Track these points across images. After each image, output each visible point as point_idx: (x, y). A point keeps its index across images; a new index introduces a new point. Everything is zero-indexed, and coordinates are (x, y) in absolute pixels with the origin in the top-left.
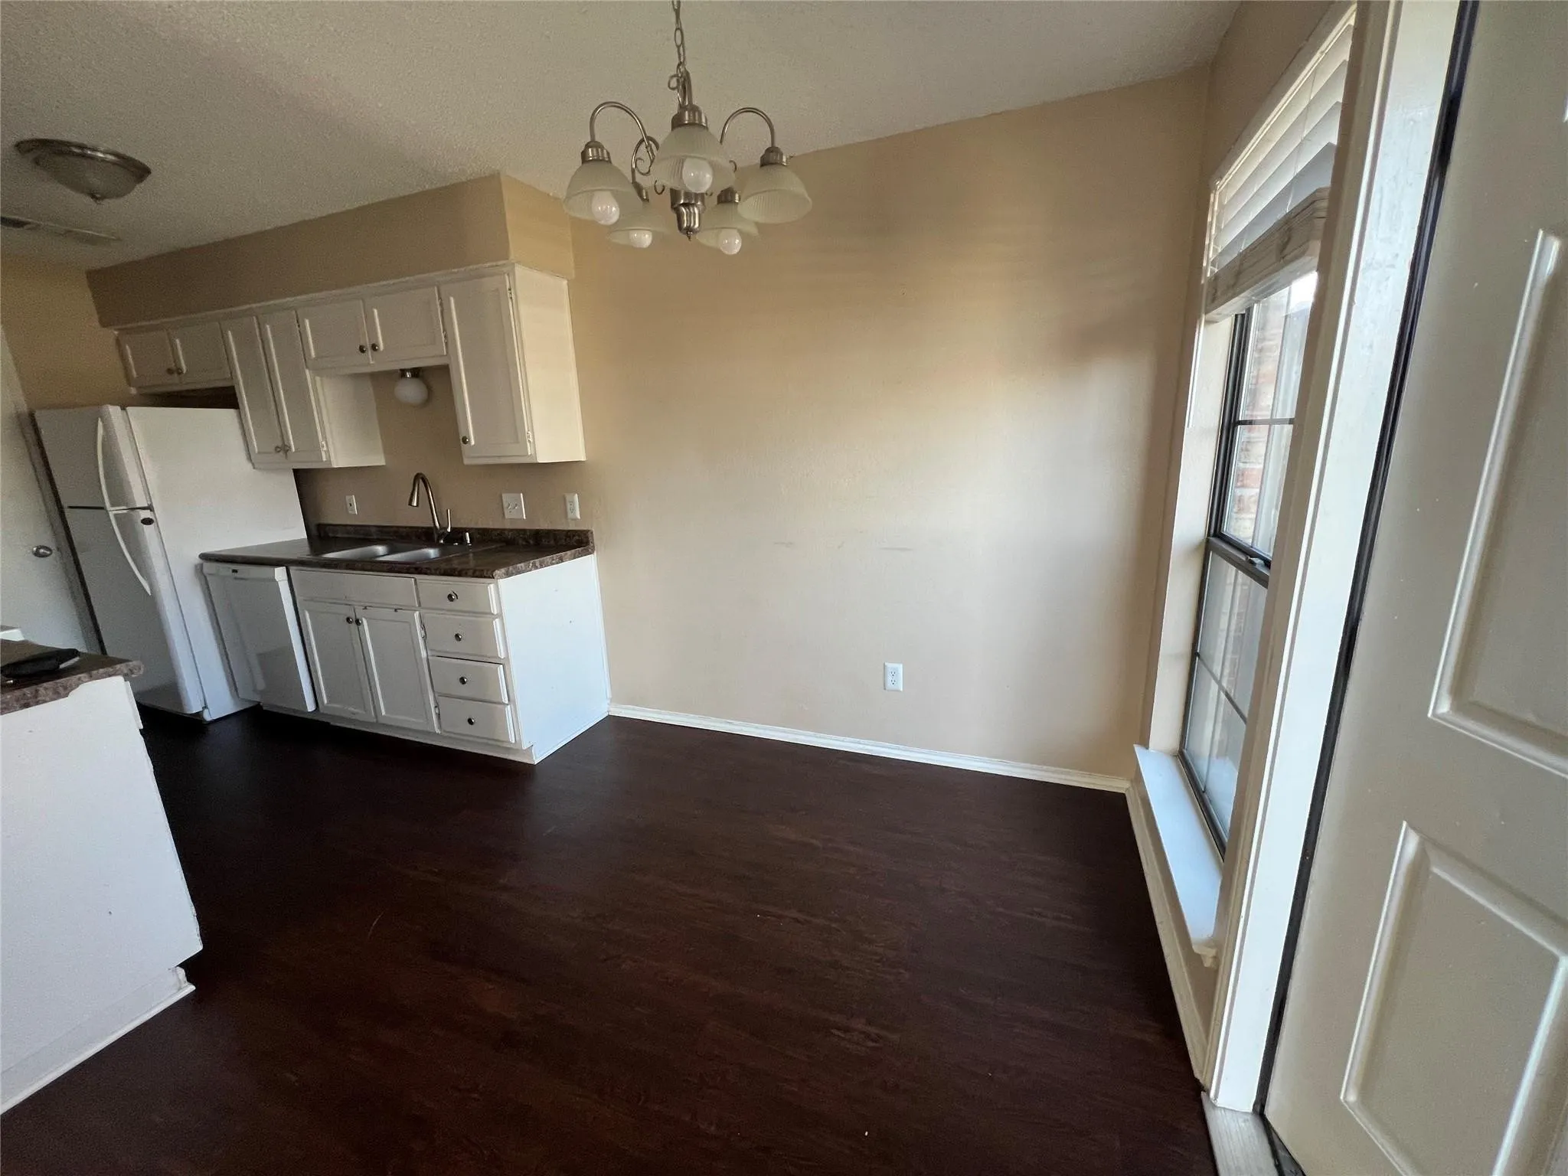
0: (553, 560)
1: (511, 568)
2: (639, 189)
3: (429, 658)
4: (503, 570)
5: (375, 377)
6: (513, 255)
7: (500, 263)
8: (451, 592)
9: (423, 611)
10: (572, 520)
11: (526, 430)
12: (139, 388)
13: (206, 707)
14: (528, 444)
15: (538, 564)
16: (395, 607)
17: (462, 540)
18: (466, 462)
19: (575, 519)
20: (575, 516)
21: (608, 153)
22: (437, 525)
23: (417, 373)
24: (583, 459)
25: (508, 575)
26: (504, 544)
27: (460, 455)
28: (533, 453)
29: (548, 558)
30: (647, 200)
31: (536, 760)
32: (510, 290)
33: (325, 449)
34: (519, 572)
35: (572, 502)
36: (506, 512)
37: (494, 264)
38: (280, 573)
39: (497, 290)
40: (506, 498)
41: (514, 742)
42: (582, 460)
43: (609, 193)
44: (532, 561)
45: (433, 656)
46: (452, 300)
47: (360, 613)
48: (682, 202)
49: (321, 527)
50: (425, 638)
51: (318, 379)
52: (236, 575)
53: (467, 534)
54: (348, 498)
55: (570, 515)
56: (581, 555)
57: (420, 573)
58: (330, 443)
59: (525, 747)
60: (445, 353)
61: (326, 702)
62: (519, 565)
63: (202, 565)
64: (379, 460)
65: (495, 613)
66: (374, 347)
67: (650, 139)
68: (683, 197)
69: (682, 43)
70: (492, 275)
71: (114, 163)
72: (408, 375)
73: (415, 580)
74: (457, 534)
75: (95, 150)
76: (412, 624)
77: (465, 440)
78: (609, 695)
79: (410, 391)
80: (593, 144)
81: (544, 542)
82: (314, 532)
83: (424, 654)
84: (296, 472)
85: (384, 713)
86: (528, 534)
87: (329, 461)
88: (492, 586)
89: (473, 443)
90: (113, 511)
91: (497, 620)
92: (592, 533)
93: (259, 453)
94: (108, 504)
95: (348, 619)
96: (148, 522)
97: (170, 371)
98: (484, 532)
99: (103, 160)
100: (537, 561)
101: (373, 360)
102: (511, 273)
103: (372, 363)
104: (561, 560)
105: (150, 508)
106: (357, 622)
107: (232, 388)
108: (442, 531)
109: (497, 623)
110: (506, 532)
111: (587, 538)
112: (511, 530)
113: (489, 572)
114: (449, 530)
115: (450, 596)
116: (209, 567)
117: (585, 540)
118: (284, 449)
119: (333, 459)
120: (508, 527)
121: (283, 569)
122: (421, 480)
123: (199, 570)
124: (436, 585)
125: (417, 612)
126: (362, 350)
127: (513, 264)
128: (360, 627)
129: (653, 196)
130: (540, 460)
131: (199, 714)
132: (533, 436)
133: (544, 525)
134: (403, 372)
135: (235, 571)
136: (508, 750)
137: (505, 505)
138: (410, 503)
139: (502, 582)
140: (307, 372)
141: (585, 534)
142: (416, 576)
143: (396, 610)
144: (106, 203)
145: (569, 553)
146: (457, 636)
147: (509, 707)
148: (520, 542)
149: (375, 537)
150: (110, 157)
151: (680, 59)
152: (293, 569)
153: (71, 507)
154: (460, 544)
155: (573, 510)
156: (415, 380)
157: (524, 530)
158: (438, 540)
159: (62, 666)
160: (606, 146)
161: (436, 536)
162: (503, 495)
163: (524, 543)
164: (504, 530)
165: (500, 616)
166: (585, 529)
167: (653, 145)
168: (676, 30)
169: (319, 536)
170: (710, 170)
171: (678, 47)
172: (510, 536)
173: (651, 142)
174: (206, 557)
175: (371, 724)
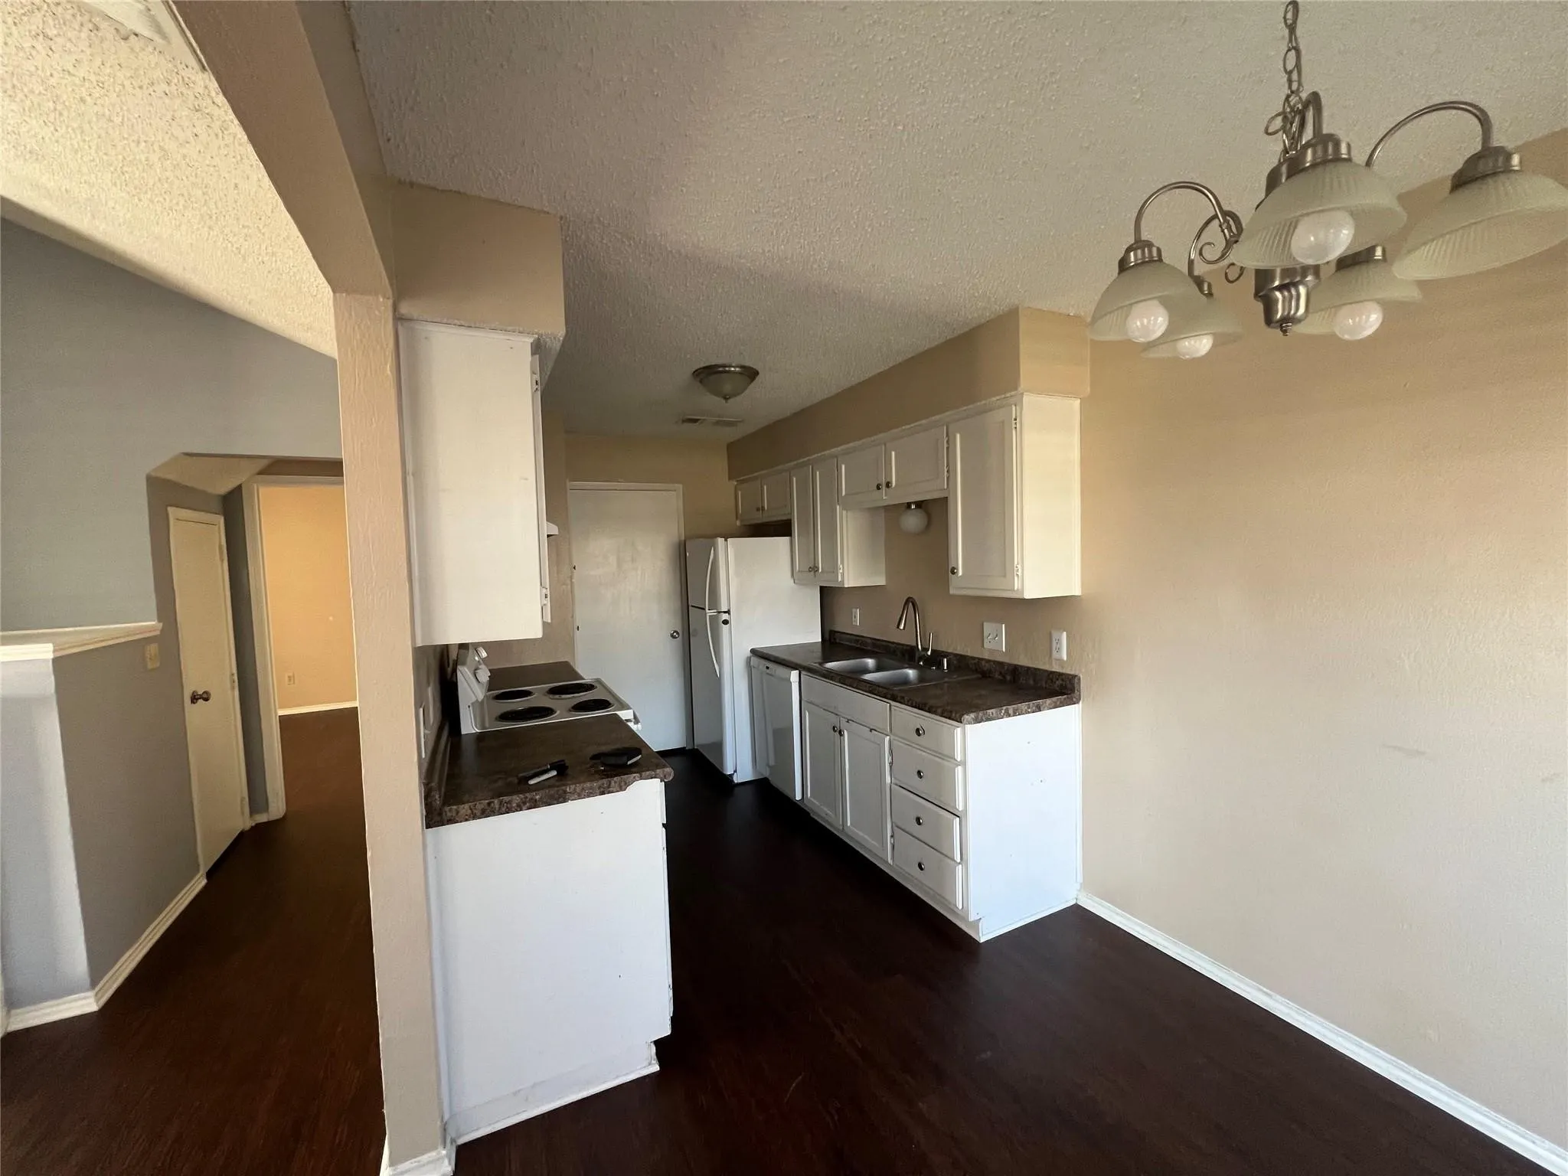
0: (1029, 708)
1: (981, 714)
2: (1199, 282)
3: (893, 786)
4: (972, 715)
5: (887, 509)
6: (1023, 383)
7: (1008, 395)
8: (919, 727)
9: (892, 737)
10: (1056, 660)
11: (1016, 563)
12: (742, 521)
13: (735, 771)
14: (1016, 578)
15: (1011, 712)
16: (872, 727)
17: (941, 664)
18: (952, 591)
19: (1060, 660)
20: (1062, 655)
21: (1159, 250)
22: (920, 647)
23: (920, 505)
24: (1076, 591)
25: (977, 721)
26: (980, 676)
27: (946, 584)
28: (1020, 588)
29: (1023, 706)
30: (1210, 295)
31: (983, 938)
32: (1016, 420)
33: (841, 571)
34: (989, 719)
35: (1059, 641)
36: (986, 641)
37: (1003, 396)
38: (794, 675)
39: (1003, 422)
40: (988, 628)
41: (960, 907)
42: (1076, 594)
43: (1156, 302)
44: (1004, 708)
45: (896, 785)
46: (958, 436)
47: (844, 724)
48: (1277, 283)
49: (833, 633)
50: (891, 764)
51: (844, 512)
52: (768, 671)
53: (945, 660)
54: (854, 610)
55: (1055, 654)
56: (1062, 705)
57: (895, 700)
58: (846, 568)
59: (971, 919)
60: (946, 487)
61: (809, 795)
62: (990, 711)
63: (750, 657)
64: (881, 581)
65: (959, 760)
66: (888, 485)
67: (1225, 214)
68: (1278, 278)
69: (1298, 65)
70: (1000, 407)
71: (740, 373)
72: (913, 507)
73: (890, 706)
74: (937, 657)
75: (730, 366)
76: (881, 746)
77: (953, 571)
78: (1080, 879)
79: (913, 521)
80: (1140, 244)
81: (1022, 680)
82: (827, 636)
83: (888, 780)
84: (822, 589)
85: (849, 824)
86: (1006, 667)
87: (843, 581)
88: (959, 729)
89: (960, 573)
90: (709, 613)
91: (960, 767)
92: (1079, 679)
93: (799, 571)
94: (707, 609)
95: (834, 727)
96: (726, 622)
97: (758, 510)
98: (961, 658)
99: (734, 372)
100: (1011, 709)
101: (886, 496)
102: (1019, 403)
103: (885, 498)
104: (1039, 709)
105: (728, 612)
106: (840, 732)
107: (790, 520)
108: (923, 653)
109: (959, 770)
110: (983, 663)
111: (1073, 685)
112: (988, 661)
113: (958, 715)
114: (929, 653)
115: (918, 730)
116: (755, 661)
117: (1069, 686)
118: (814, 569)
119: (846, 582)
120: (986, 657)
121: (797, 671)
122: (911, 604)
123: (748, 661)
124: (908, 716)
125: (888, 737)
126: (878, 488)
127: (1022, 394)
128: (842, 738)
129: (1220, 287)
130: (1027, 596)
131: (731, 775)
132: (1023, 570)
133: (1023, 661)
134: (909, 505)
135: (768, 668)
136: (954, 912)
137: (985, 634)
138: (898, 627)
139: (968, 727)
140: (838, 507)
141: (1070, 680)
142: (893, 703)
143: (871, 730)
144: (731, 401)
145: (1048, 701)
146: (919, 772)
147: (960, 866)
148: (997, 676)
149: (869, 648)
150: (737, 369)
151: (1290, 87)
152: (803, 673)
153: (693, 606)
154: (938, 668)
155: (1059, 650)
156: (919, 510)
157: (1001, 664)
158: (919, 662)
159: (629, 763)
160: (1157, 243)
161: (916, 659)
162: (985, 624)
163: (1000, 677)
164: (982, 659)
165: (964, 763)
166: (1072, 673)
167: (1231, 222)
168: (1289, 50)
169: (830, 640)
170: (1349, 220)
171: (1290, 73)
172: (986, 666)
173: (1228, 218)
174: (753, 651)
175: (838, 830)
